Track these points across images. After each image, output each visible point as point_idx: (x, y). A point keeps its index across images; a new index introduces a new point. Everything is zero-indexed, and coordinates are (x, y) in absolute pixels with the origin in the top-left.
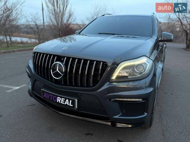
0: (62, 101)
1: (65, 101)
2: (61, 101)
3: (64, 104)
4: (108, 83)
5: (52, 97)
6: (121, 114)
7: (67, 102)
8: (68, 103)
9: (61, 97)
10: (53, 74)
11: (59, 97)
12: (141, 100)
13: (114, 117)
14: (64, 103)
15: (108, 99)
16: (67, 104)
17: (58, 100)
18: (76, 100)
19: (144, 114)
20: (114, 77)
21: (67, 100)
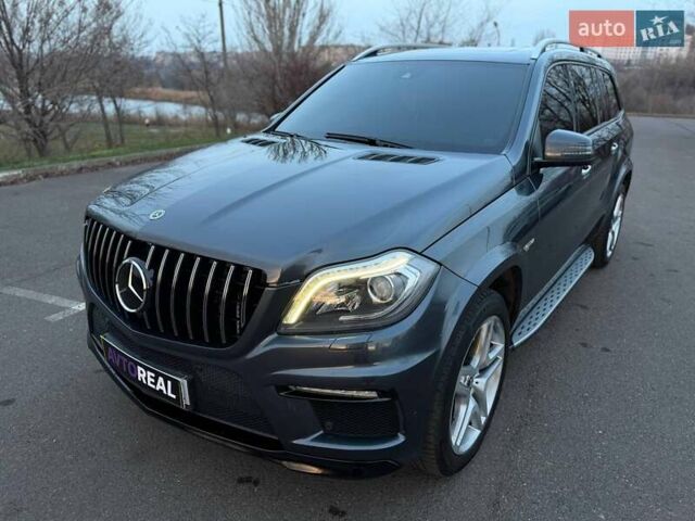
0: (150, 379)
1: (156, 379)
2: (146, 378)
3: (155, 390)
4: (275, 335)
5: (127, 364)
6: (321, 432)
7: (161, 385)
8: (163, 388)
9: (147, 369)
10: (121, 294)
11: (141, 366)
12: (374, 394)
13: (295, 442)
14: (153, 386)
15: (273, 388)
16: (161, 390)
17: (140, 375)
18: (185, 382)
19: (395, 437)
20: (293, 317)
21: (161, 379)
